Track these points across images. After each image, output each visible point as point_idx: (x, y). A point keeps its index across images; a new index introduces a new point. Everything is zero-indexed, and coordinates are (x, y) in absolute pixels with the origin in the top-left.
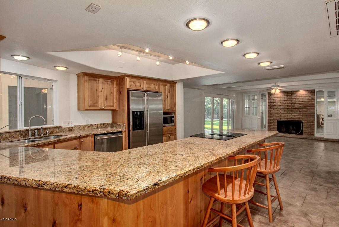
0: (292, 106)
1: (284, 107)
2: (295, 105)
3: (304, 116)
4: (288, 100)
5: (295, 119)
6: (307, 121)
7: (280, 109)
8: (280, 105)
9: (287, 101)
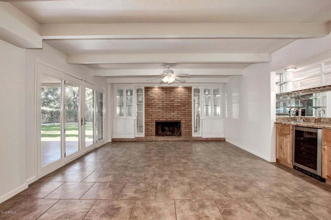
0: (171, 104)
1: (163, 106)
2: (174, 103)
3: (182, 116)
4: (167, 97)
5: (174, 119)
6: (185, 121)
7: (159, 108)
8: (159, 103)
9: (166, 99)
